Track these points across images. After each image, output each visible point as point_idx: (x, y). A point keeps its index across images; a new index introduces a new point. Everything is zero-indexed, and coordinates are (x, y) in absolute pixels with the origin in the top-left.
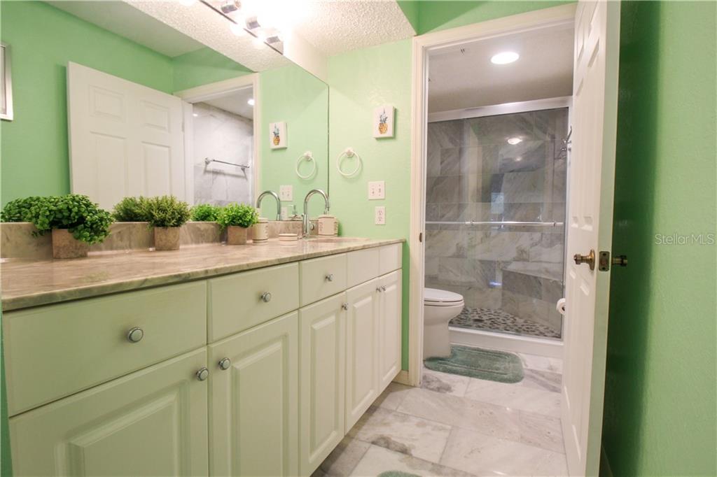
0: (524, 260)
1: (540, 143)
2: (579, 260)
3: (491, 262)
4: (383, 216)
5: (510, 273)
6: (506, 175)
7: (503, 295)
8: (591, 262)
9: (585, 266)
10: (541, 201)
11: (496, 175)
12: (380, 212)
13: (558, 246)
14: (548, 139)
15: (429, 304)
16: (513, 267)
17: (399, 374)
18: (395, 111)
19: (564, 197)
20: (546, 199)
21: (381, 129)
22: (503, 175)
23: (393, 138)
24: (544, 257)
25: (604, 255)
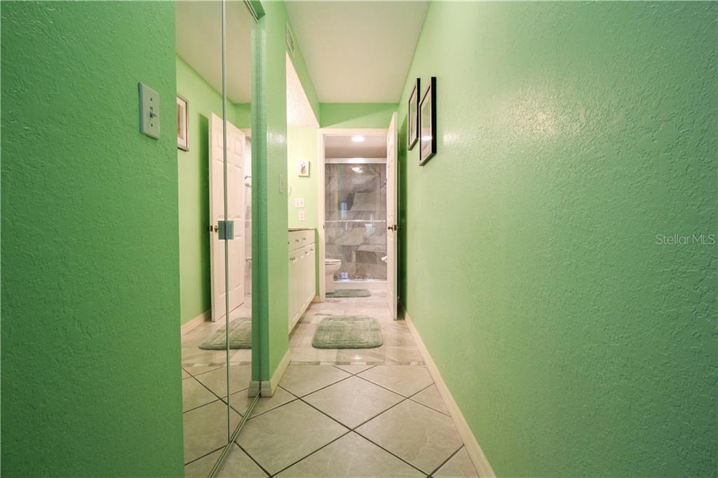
0: (367, 244)
1: (372, 177)
2: (389, 228)
3: (350, 246)
4: (303, 216)
5: (360, 251)
6: (356, 194)
7: (357, 265)
8: (392, 228)
9: (391, 230)
10: (373, 210)
11: (350, 194)
12: (302, 214)
13: (384, 235)
14: (377, 175)
15: (327, 264)
16: (363, 248)
17: (315, 298)
18: (309, 163)
19: (386, 208)
20: (378, 208)
21: (302, 172)
22: (354, 194)
23: (308, 177)
24: (377, 242)
25: (395, 226)
